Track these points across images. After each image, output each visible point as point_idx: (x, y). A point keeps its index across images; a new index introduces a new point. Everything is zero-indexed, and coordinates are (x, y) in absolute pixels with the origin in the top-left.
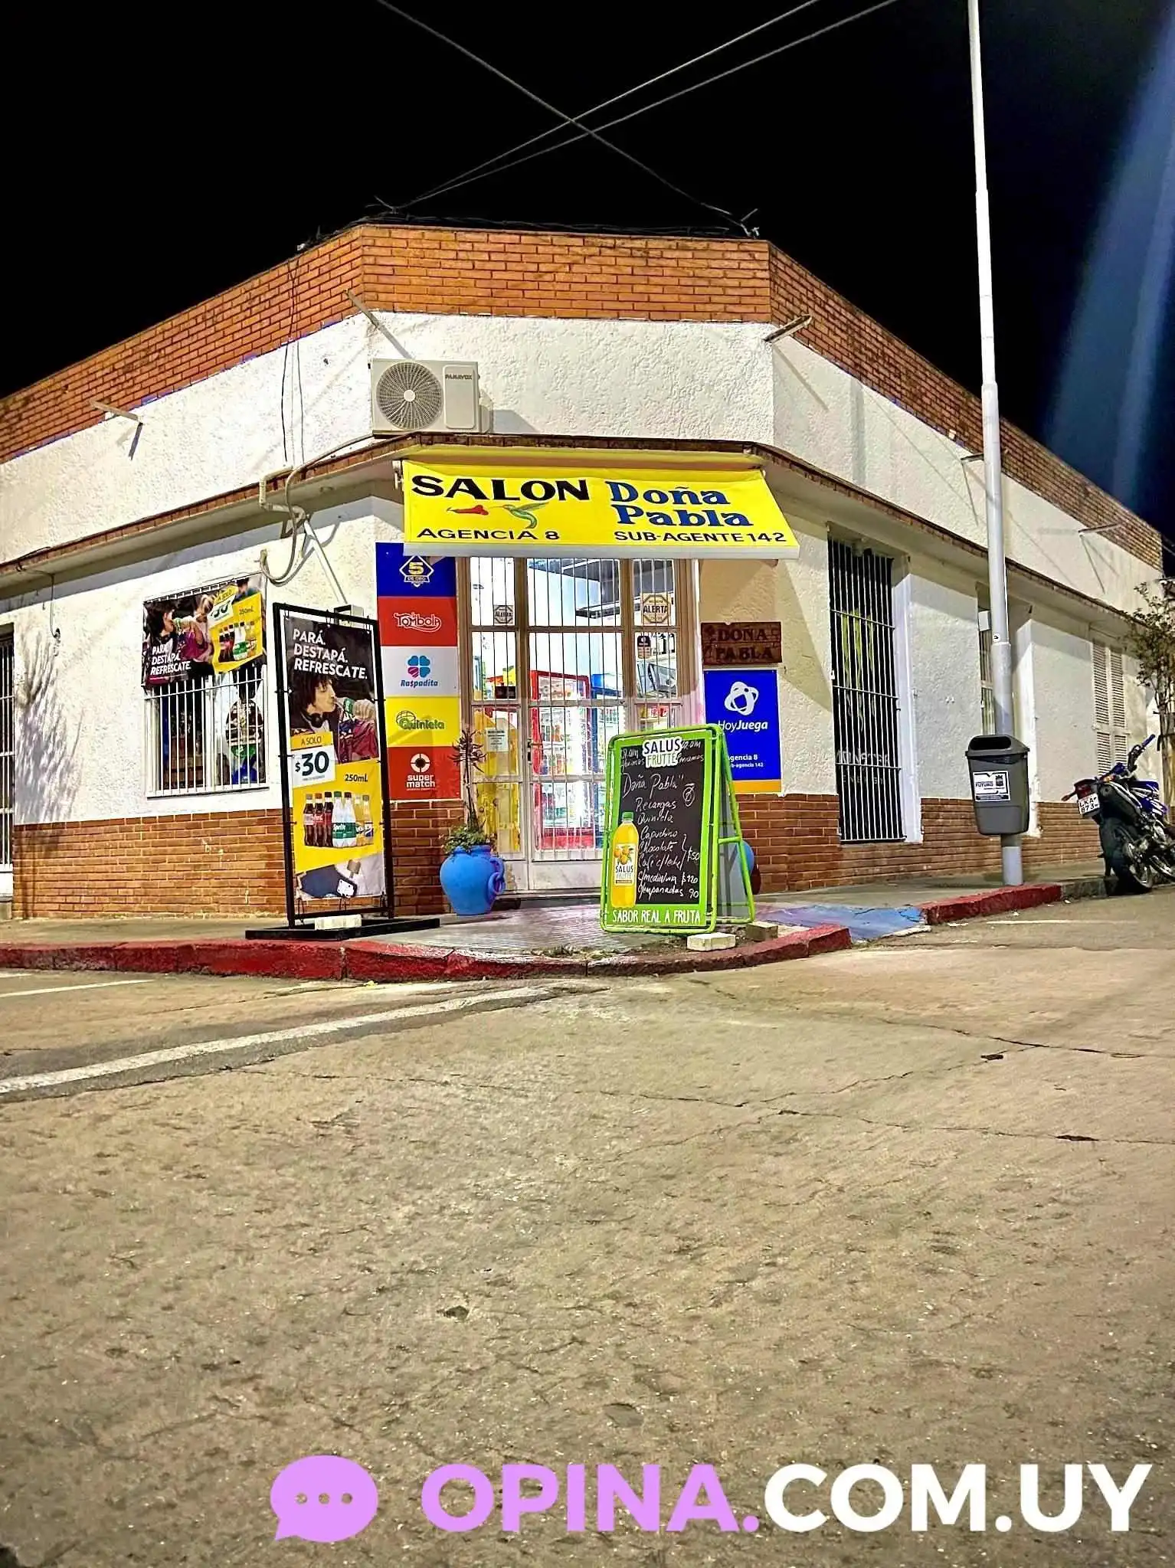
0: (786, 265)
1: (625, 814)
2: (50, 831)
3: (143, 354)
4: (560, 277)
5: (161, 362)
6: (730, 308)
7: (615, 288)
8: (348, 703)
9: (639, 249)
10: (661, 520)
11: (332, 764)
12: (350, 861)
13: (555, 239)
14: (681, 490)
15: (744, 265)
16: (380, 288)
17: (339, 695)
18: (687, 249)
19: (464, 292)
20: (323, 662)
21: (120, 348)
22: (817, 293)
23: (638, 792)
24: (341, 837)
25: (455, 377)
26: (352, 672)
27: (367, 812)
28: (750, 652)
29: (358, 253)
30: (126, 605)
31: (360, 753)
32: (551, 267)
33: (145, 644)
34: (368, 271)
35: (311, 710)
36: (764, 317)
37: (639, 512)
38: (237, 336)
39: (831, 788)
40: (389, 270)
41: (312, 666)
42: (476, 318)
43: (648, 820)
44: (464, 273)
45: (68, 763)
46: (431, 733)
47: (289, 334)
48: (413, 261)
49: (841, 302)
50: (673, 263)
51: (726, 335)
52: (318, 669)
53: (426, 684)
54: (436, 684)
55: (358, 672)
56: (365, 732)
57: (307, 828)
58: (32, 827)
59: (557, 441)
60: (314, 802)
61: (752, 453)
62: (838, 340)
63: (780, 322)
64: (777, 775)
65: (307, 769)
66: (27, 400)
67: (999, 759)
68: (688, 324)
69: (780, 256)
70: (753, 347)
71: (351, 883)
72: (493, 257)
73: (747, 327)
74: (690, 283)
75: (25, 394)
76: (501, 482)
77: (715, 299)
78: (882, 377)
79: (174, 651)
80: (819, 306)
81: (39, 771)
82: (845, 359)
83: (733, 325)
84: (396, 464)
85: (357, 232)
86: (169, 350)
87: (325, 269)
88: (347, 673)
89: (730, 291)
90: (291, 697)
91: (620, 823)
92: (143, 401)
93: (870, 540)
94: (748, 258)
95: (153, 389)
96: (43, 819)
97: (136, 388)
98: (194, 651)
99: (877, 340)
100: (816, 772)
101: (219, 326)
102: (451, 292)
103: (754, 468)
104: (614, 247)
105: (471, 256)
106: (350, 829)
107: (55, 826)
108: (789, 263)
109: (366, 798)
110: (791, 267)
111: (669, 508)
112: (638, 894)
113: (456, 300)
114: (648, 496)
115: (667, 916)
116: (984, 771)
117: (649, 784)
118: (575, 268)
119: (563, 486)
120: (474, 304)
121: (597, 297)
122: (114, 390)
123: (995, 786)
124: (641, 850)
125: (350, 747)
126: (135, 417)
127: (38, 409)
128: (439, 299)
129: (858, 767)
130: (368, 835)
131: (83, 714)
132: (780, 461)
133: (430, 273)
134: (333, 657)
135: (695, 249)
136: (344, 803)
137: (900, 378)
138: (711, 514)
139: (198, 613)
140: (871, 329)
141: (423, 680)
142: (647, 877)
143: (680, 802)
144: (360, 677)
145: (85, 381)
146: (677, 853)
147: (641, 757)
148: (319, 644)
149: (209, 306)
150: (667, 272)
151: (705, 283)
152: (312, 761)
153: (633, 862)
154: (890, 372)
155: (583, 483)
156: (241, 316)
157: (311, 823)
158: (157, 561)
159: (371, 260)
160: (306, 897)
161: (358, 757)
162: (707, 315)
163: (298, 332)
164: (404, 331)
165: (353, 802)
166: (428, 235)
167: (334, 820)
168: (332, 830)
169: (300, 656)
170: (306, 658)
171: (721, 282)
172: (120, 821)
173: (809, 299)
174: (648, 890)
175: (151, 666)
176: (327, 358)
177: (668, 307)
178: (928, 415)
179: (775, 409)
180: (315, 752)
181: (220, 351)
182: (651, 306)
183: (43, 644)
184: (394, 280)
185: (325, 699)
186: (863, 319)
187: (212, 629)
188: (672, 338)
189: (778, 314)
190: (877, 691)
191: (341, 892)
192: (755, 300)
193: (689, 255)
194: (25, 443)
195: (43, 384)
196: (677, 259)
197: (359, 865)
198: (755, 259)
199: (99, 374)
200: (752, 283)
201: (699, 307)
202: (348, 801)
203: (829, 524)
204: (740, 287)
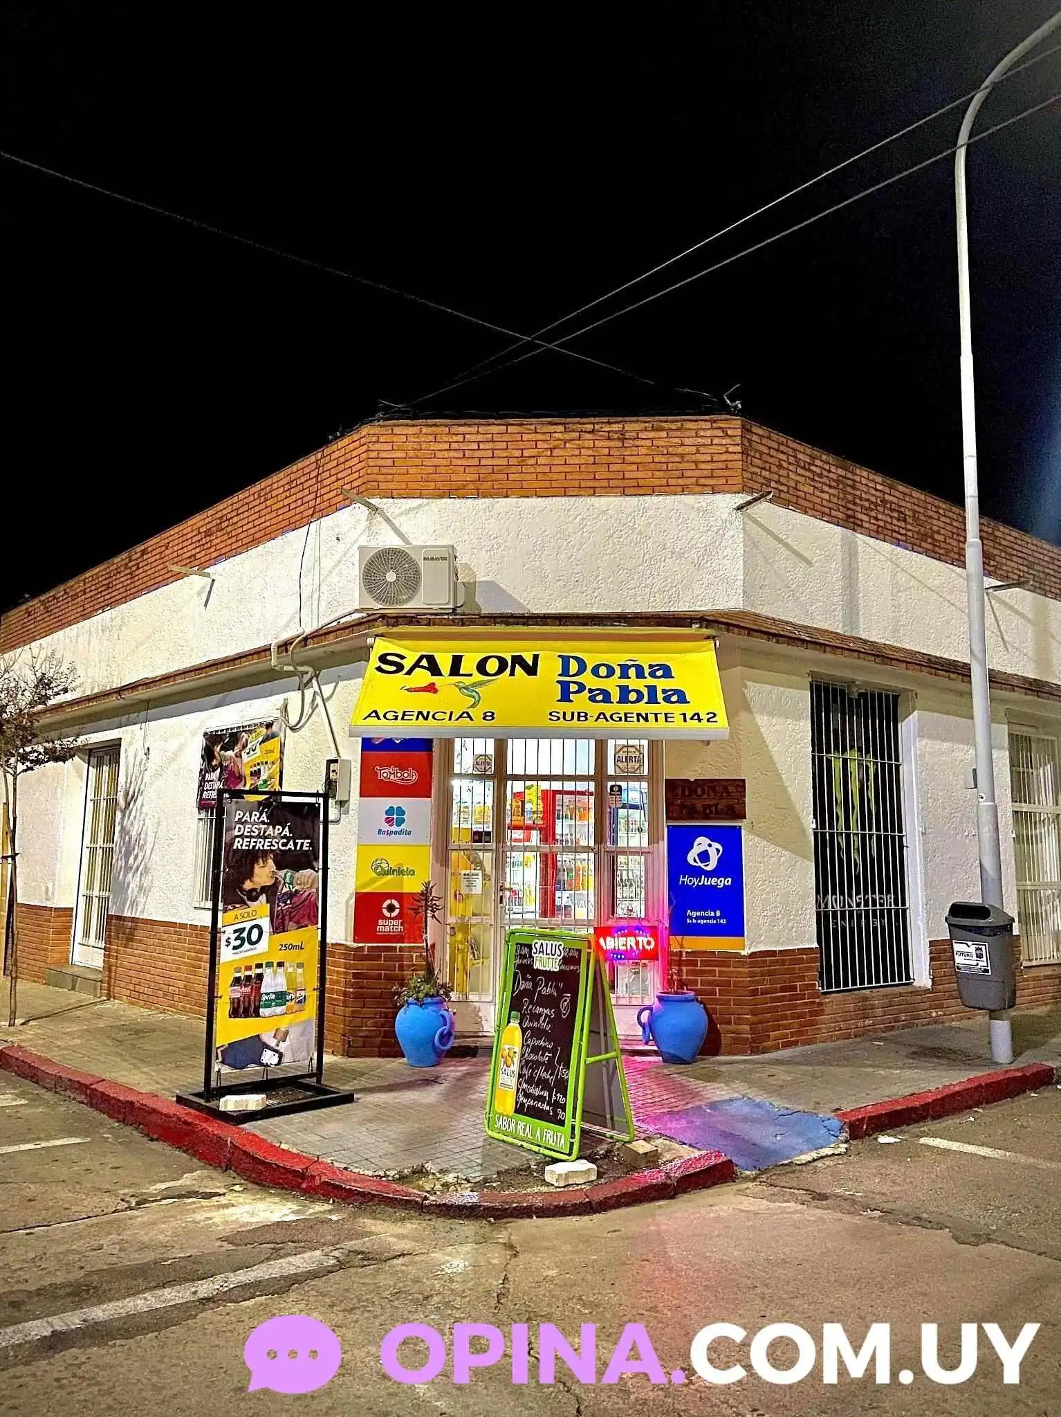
0: (761, 436)
1: (513, 1013)
2: (130, 924)
3: (218, 521)
4: (542, 461)
5: (229, 529)
6: (702, 481)
7: (592, 468)
8: (289, 874)
9: (616, 432)
10: (600, 698)
11: (265, 936)
12: (277, 1030)
13: (538, 427)
14: (630, 663)
15: (716, 441)
16: (381, 478)
17: (279, 867)
18: (662, 429)
19: (454, 477)
20: (266, 838)
21: (203, 516)
22: (800, 456)
23: (525, 993)
24: (269, 1006)
25: (432, 559)
26: (295, 845)
27: (300, 980)
28: (713, 809)
29: (364, 448)
30: (193, 734)
31: (297, 922)
32: (533, 452)
33: (201, 770)
34: (371, 464)
35: (248, 885)
36: (735, 488)
37: (582, 688)
38: (280, 512)
39: (810, 940)
40: (389, 462)
41: (252, 844)
42: (465, 500)
43: (531, 1024)
44: (455, 462)
45: (146, 867)
46: (402, 880)
47: (312, 515)
48: (411, 454)
49: (831, 460)
50: (648, 443)
51: (697, 505)
52: (259, 846)
53: (400, 832)
54: (410, 833)
55: (302, 844)
56: (305, 900)
57: (233, 1001)
58: (119, 918)
59: (511, 620)
60: (242, 975)
61: (701, 627)
62: (826, 496)
63: (752, 490)
64: (740, 933)
65: (238, 942)
66: (144, 552)
67: (979, 930)
68: (661, 498)
69: (754, 429)
70: (725, 516)
71: (276, 1051)
72: (482, 446)
73: (719, 497)
74: (663, 460)
75: (143, 547)
76: (461, 657)
77: (687, 474)
78: (882, 524)
79: (219, 780)
80: (804, 468)
81: (128, 868)
82: (834, 513)
83: (706, 496)
84: (370, 641)
85: (366, 430)
86: (235, 520)
87: (342, 460)
88: (291, 845)
89: (703, 466)
90: (227, 875)
91: (509, 1022)
92: (215, 561)
93: (866, 683)
94: (722, 434)
95: (223, 551)
96: (127, 914)
97: (212, 550)
98: (233, 782)
99: (876, 490)
100: (790, 924)
101: (268, 503)
102: (443, 478)
103: (708, 638)
104: (592, 432)
105: (463, 446)
106: (281, 997)
107: (133, 920)
108: (766, 434)
109: (300, 965)
110: (769, 438)
111: (612, 685)
112: (517, 1103)
113: (447, 485)
114: (595, 671)
115: (538, 1134)
116: (964, 940)
117: (535, 985)
118: (556, 452)
119: (518, 660)
120: (463, 487)
121: (576, 477)
122: (198, 550)
123: (975, 958)
124: (523, 1055)
125: (287, 918)
126: (208, 575)
127: (150, 560)
128: (432, 485)
129: (851, 913)
130: (300, 1002)
131: (159, 823)
132: (736, 630)
133: (425, 463)
134: (277, 832)
135: (670, 429)
136: (275, 973)
137: (905, 520)
138: (652, 690)
139: (237, 749)
140: (868, 481)
141: (399, 829)
142: (525, 1086)
143: (558, 1013)
144: (305, 848)
145: (181, 540)
146: (550, 1066)
147: (531, 956)
148: (263, 823)
149: (263, 485)
150: (643, 451)
151: (677, 459)
152: (245, 935)
153: (515, 1068)
154: (892, 517)
155: (536, 658)
156: (284, 496)
157: (238, 995)
158: (215, 698)
159: (374, 454)
160: (226, 1070)
161: (296, 926)
162: (679, 489)
163: (320, 512)
164: (401, 514)
165: (285, 972)
166: (424, 430)
167: (263, 990)
168: (260, 1001)
169: (242, 836)
170: (247, 837)
171: (694, 458)
172: (173, 924)
173: (790, 463)
174: (525, 1101)
175: (203, 790)
176: (340, 536)
177: (641, 482)
178: (942, 551)
179: (746, 575)
180: (248, 925)
181: (268, 524)
182: (626, 483)
183: (138, 759)
184: (394, 470)
185: (263, 874)
186: (858, 471)
187: (247, 762)
188: (645, 510)
189: (751, 484)
190: (878, 829)
191: (264, 1062)
192: (727, 473)
193: (664, 434)
194: (140, 587)
195: (153, 541)
196: (652, 439)
197: (287, 1033)
198: (727, 435)
199: (190, 535)
200: (724, 457)
201: (672, 482)
202: (281, 970)
203: (812, 674)
204: (712, 461)
